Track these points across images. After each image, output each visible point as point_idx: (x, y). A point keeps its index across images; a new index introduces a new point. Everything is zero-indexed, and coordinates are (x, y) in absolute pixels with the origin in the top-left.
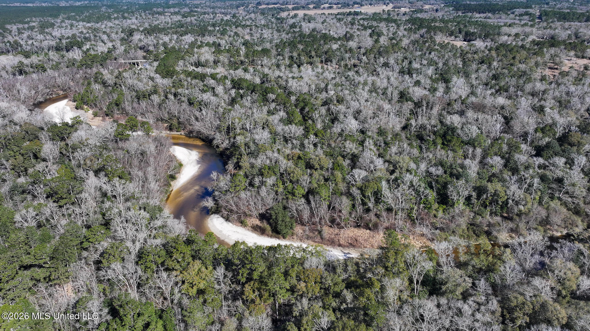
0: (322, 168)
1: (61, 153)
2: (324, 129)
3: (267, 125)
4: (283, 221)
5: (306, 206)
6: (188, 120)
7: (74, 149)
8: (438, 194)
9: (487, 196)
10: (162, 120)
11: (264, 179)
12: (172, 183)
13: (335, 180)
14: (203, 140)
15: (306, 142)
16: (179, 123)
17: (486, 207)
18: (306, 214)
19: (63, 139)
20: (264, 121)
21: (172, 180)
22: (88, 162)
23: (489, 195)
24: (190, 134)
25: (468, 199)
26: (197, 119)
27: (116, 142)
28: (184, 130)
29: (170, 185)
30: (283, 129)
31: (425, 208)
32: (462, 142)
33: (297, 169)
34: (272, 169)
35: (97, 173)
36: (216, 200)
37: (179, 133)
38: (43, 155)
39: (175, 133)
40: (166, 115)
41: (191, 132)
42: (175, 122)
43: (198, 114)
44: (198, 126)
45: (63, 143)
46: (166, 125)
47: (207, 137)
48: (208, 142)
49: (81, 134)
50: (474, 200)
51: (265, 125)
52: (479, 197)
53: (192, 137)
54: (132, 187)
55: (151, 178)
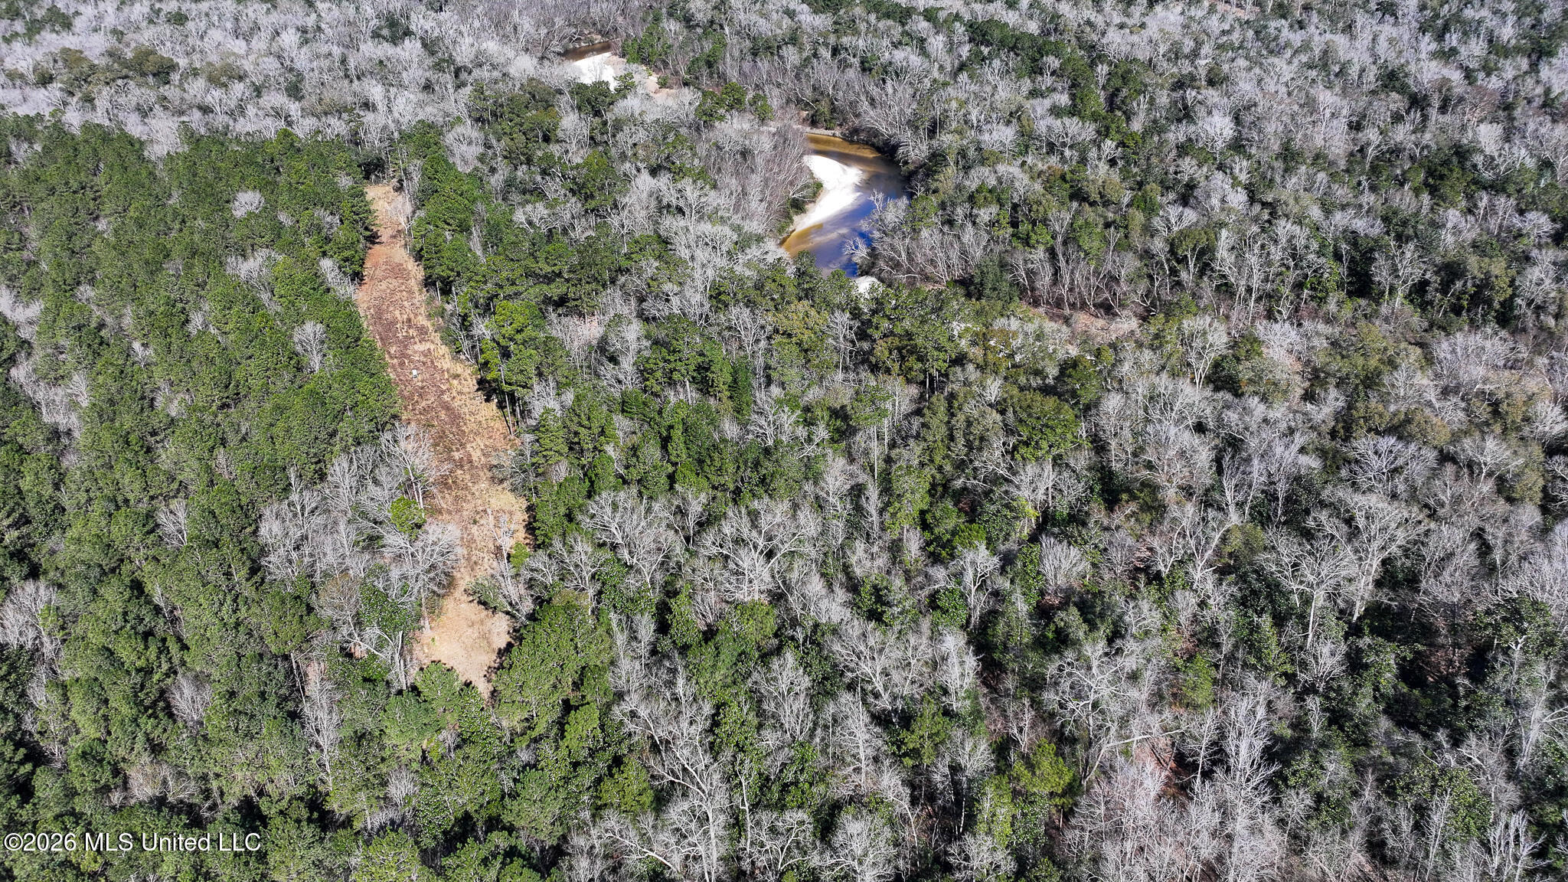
0: (1106, 204)
1: (592, 138)
2: (1147, 133)
3: (1019, 118)
4: (995, 289)
5: (1047, 266)
6: (853, 104)
7: (618, 126)
8: (1352, 272)
9: (1465, 285)
10: (799, 101)
11: (975, 211)
12: (795, 218)
13: (1126, 227)
14: (878, 149)
15: (1093, 153)
16: (833, 110)
17: (1458, 313)
18: (1044, 281)
19: (597, 113)
20: (1013, 108)
21: (797, 213)
22: (641, 152)
23: (1469, 284)
24: (853, 136)
25: (1421, 287)
26: (872, 102)
27: (698, 129)
28: (841, 125)
29: (792, 221)
30: (1049, 128)
31: (1313, 298)
32: (1475, 182)
33: (1049, 196)
34: (996, 195)
35: (654, 172)
36: (874, 249)
37: (830, 132)
38: (560, 134)
39: (822, 131)
40: (809, 92)
41: (856, 131)
42: (824, 107)
43: (875, 91)
44: (871, 117)
45: (597, 120)
46: (804, 114)
47: (886, 143)
48: (887, 152)
49: (631, 104)
50: (1433, 294)
51: (1014, 116)
52: (1444, 289)
53: (858, 142)
54: (714, 199)
55: (754, 194)
